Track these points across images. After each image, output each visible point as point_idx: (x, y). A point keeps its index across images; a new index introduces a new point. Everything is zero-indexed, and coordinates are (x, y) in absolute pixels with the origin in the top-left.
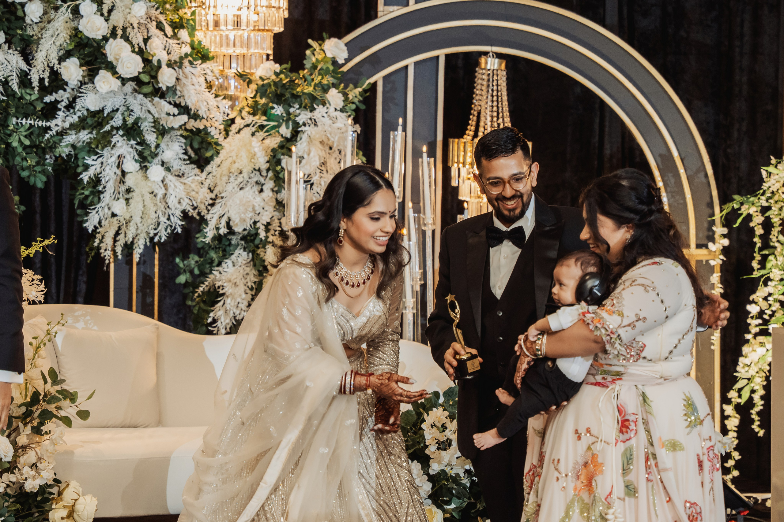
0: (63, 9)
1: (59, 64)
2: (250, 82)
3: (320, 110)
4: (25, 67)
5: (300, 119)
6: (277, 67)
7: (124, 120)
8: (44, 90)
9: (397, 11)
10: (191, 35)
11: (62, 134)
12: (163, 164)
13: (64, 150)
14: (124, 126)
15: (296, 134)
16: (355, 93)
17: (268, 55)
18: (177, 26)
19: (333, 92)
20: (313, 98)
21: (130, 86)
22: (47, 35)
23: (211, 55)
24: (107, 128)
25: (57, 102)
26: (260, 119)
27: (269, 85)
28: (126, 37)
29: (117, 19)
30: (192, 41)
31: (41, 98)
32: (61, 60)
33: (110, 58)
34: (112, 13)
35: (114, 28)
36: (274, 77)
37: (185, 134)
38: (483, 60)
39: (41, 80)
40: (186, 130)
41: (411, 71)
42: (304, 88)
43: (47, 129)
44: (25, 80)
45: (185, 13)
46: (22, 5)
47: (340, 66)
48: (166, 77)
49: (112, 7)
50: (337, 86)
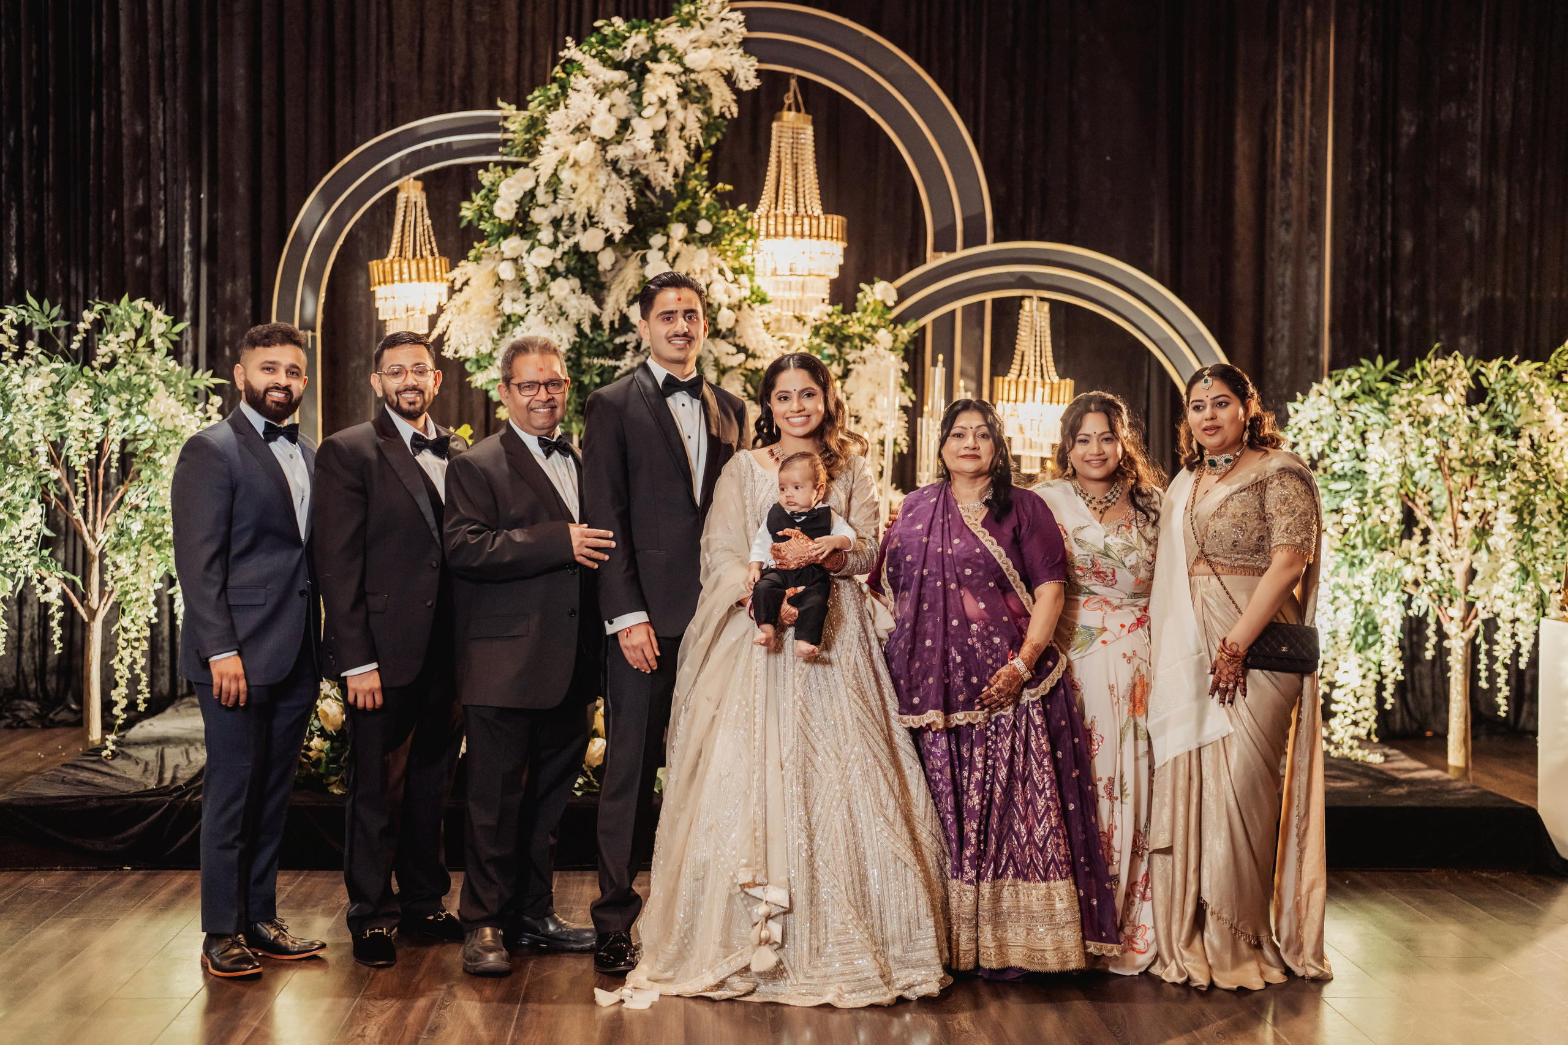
0: (633, 258)
2: (804, 324)
3: (869, 349)
4: (596, 310)
5: (850, 358)
6: (830, 309)
8: (614, 332)
9: (945, 258)
10: (751, 280)
15: (848, 372)
16: (904, 335)
17: (823, 300)
18: (738, 271)
19: (883, 332)
20: (862, 338)
22: (618, 281)
23: (768, 299)
25: (626, 343)
27: (821, 326)
30: (752, 287)
31: (611, 340)
32: (630, 303)
34: (678, 260)
36: (826, 318)
37: (745, 372)
38: (1026, 303)
39: (612, 323)
40: (746, 369)
41: (959, 314)
42: (855, 329)
43: (616, 368)
44: (596, 323)
45: (746, 260)
46: (595, 254)
47: (890, 309)
48: (725, 319)
49: (677, 256)
50: (887, 327)
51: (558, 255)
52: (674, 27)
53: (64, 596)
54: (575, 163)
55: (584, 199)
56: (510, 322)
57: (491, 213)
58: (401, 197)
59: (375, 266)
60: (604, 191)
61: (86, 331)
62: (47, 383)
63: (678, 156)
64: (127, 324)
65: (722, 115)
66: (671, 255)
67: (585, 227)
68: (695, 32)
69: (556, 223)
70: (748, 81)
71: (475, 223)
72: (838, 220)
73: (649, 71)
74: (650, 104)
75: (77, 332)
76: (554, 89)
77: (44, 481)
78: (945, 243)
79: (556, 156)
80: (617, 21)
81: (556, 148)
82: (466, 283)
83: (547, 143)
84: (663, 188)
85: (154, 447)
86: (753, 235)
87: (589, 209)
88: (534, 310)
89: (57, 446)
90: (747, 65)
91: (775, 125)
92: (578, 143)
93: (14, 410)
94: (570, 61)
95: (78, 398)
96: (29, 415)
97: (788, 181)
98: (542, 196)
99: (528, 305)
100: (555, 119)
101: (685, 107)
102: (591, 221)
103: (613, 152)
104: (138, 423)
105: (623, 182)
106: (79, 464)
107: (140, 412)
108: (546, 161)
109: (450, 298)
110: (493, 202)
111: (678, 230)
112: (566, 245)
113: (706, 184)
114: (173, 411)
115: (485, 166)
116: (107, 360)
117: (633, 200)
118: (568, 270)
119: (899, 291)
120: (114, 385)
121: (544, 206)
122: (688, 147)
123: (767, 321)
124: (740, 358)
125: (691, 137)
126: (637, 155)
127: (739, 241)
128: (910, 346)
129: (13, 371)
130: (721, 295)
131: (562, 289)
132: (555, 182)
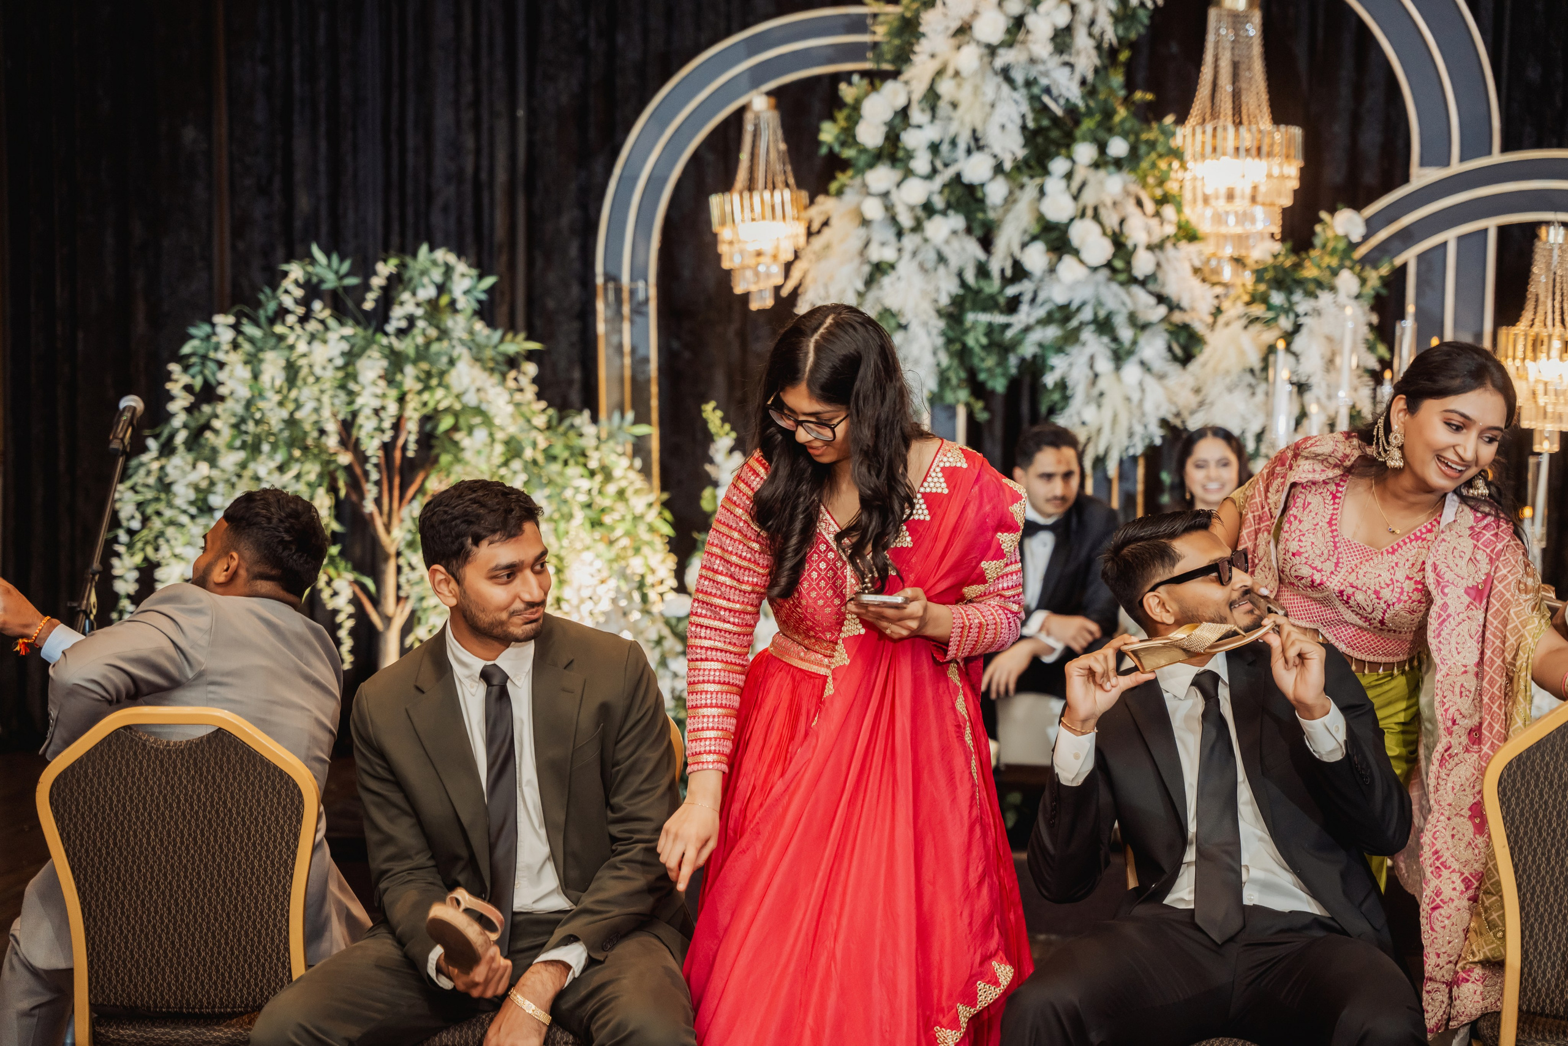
0: (1028, 187)
1: (1022, 250)
2: (1245, 266)
3: (1325, 297)
4: (981, 255)
5: (1301, 309)
6: (1279, 247)
7: (1095, 313)
8: (1007, 281)
9: (1433, 175)
10: (1179, 209)
11: (1027, 329)
12: (1142, 363)
13: (1028, 350)
14: (1095, 321)
15: (1297, 328)
16: (1374, 278)
17: (1273, 234)
19: (1345, 275)
20: (1320, 284)
21: (1104, 273)
22: (1010, 217)
23: (1201, 235)
25: (1020, 294)
26: (1258, 310)
27: (1265, 270)
28: (1096, 217)
29: (1089, 198)
30: (1179, 221)
31: (1002, 291)
32: (1024, 246)
33: (1076, 243)
34: (1083, 191)
35: (1085, 207)
36: (1272, 259)
37: (1169, 328)
38: (1543, 231)
39: (1003, 271)
40: (1168, 323)
41: (1452, 247)
42: (1310, 272)
43: (1007, 326)
44: (983, 271)
45: (1172, 186)
46: (982, 185)
47: (1356, 245)
48: (1143, 263)
49: (1083, 185)
50: (1351, 268)
51: (936, 187)
53: (355, 601)
54: (957, 74)
55: (967, 118)
56: (879, 270)
57: (855, 136)
58: (749, 117)
59: (716, 203)
60: (993, 106)
61: (381, 288)
62: (337, 352)
63: (1086, 58)
64: (426, 280)
65: (1142, 4)
66: (1075, 184)
67: (969, 152)
69: (934, 148)
71: (837, 148)
72: (1291, 135)
75: (371, 289)
77: (332, 467)
78: (1437, 156)
79: (933, 66)
81: (933, 56)
82: (826, 223)
83: (923, 48)
84: (1067, 100)
85: (455, 428)
86: (1177, 155)
87: (974, 131)
88: (906, 255)
89: (347, 426)
91: (1213, 13)
92: (959, 47)
93: (299, 383)
95: (371, 367)
96: (316, 389)
97: (1225, 86)
98: (917, 115)
99: (900, 250)
100: (929, 19)
102: (977, 144)
103: (1005, 57)
104: (439, 398)
105: (1016, 94)
106: (372, 447)
107: (440, 385)
108: (920, 71)
109: (808, 242)
110: (858, 124)
111: (1086, 152)
112: (947, 175)
113: (1122, 92)
114: (478, 384)
115: (847, 77)
116: (403, 324)
117: (1029, 115)
118: (949, 205)
119: (1368, 222)
120: (411, 352)
121: (919, 127)
122: (1099, 47)
123: (1198, 264)
124: (1162, 310)
125: (1102, 34)
126: (1032, 61)
127: (1163, 165)
128: (1384, 292)
129: (298, 337)
130: (1138, 232)
131: (940, 229)
132: (932, 98)
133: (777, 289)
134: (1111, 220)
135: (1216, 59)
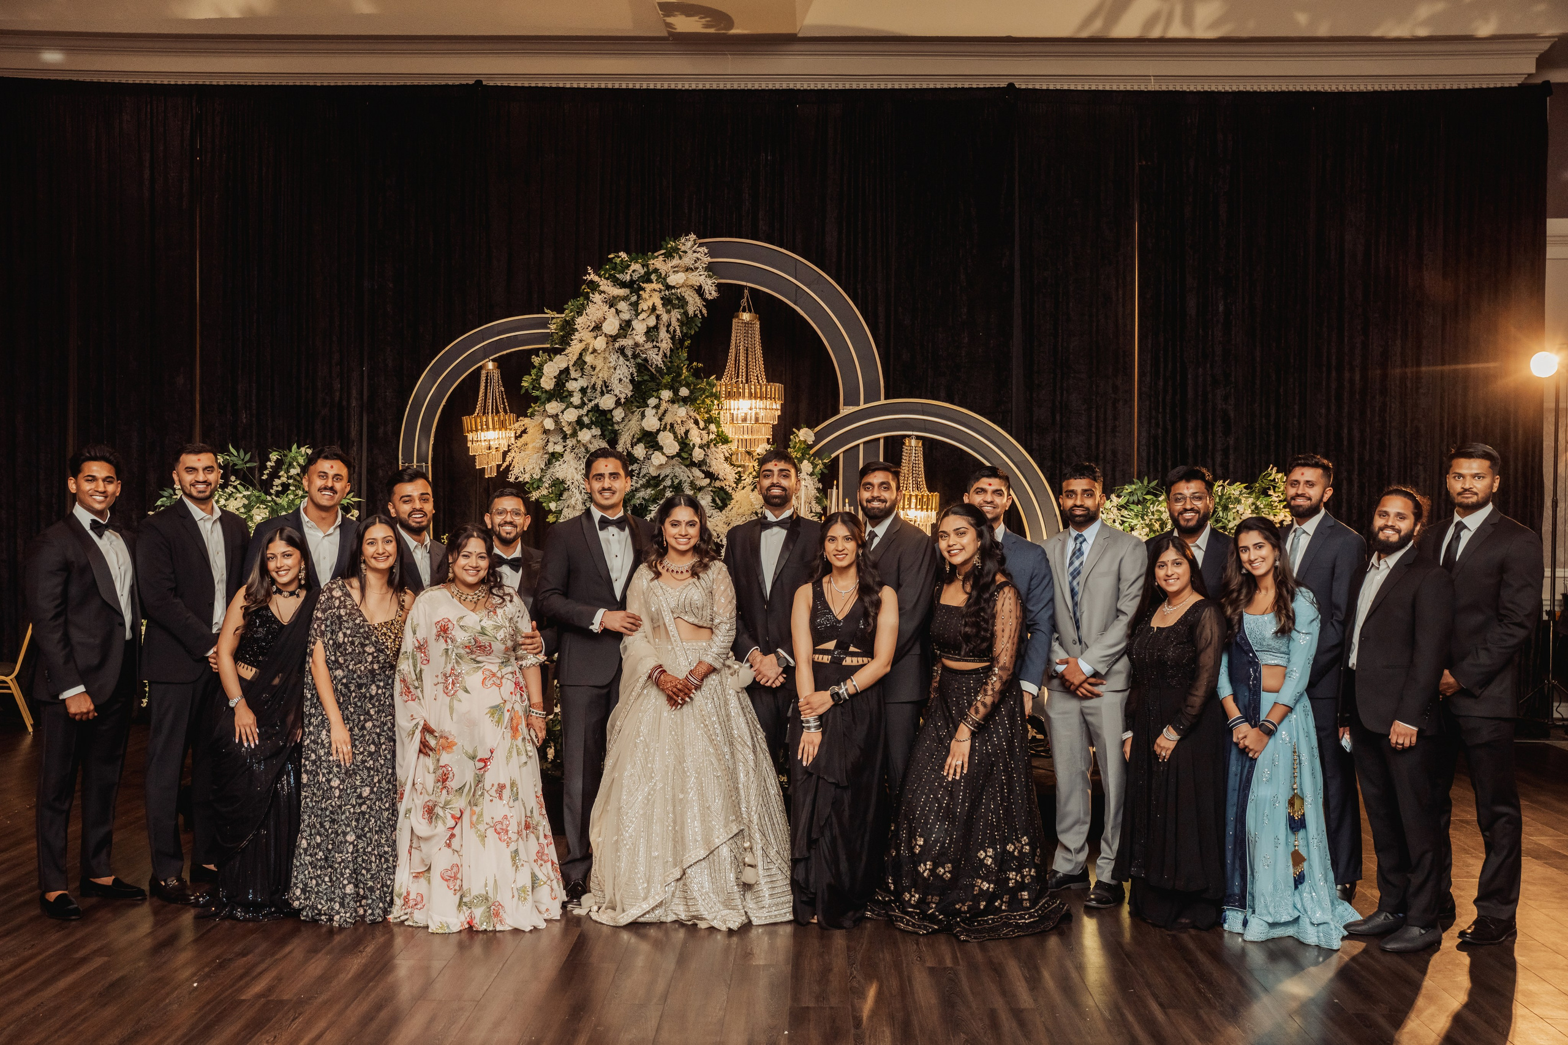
0: (636, 413)
1: (632, 447)
7: (673, 482)
9: (851, 409)
10: (717, 427)
16: (820, 464)
17: (768, 439)
18: (709, 421)
19: (805, 462)
22: (626, 429)
23: (730, 440)
24: (662, 487)
28: (672, 430)
29: (668, 419)
30: (718, 431)
32: (633, 444)
33: (661, 443)
34: (666, 415)
35: (666, 424)
37: (712, 490)
38: (907, 440)
40: (712, 487)
41: (861, 447)
45: (714, 413)
46: (611, 411)
47: (811, 447)
48: (698, 454)
49: (665, 411)
50: (809, 460)
51: (584, 411)
52: (661, 258)
54: (594, 351)
55: (600, 375)
56: (554, 457)
57: (540, 384)
58: (484, 372)
59: (466, 420)
60: (615, 369)
61: (271, 467)
62: (241, 505)
63: (666, 344)
64: (295, 464)
65: (696, 315)
66: (661, 411)
67: (602, 393)
68: (676, 261)
69: (583, 391)
70: (711, 292)
71: (530, 391)
72: (777, 388)
73: (644, 289)
74: (643, 311)
75: (266, 468)
76: (581, 300)
78: (852, 400)
79: (581, 346)
80: (623, 255)
81: (581, 341)
82: (524, 432)
83: (577, 336)
84: (657, 365)
86: (717, 396)
87: (605, 382)
88: (568, 450)
90: (710, 282)
91: (735, 321)
92: (595, 338)
94: (592, 282)
97: (742, 361)
98: (573, 374)
99: (564, 447)
100: (580, 321)
101: (668, 312)
102: (606, 388)
103: (622, 342)
105: (628, 363)
108: (575, 348)
109: (515, 442)
110: (541, 377)
111: (666, 394)
112: (590, 405)
113: (687, 362)
115: (536, 352)
116: (280, 488)
117: (636, 374)
118: (592, 423)
119: (816, 434)
120: (285, 504)
121: (576, 379)
122: (673, 338)
123: (727, 455)
124: (708, 481)
125: (675, 331)
126: (637, 345)
127: (708, 401)
128: (826, 471)
129: (220, 496)
130: (696, 437)
131: (585, 435)
132: (580, 363)
133: (499, 466)
134: (681, 431)
135: (737, 347)
